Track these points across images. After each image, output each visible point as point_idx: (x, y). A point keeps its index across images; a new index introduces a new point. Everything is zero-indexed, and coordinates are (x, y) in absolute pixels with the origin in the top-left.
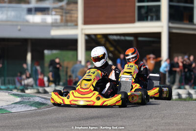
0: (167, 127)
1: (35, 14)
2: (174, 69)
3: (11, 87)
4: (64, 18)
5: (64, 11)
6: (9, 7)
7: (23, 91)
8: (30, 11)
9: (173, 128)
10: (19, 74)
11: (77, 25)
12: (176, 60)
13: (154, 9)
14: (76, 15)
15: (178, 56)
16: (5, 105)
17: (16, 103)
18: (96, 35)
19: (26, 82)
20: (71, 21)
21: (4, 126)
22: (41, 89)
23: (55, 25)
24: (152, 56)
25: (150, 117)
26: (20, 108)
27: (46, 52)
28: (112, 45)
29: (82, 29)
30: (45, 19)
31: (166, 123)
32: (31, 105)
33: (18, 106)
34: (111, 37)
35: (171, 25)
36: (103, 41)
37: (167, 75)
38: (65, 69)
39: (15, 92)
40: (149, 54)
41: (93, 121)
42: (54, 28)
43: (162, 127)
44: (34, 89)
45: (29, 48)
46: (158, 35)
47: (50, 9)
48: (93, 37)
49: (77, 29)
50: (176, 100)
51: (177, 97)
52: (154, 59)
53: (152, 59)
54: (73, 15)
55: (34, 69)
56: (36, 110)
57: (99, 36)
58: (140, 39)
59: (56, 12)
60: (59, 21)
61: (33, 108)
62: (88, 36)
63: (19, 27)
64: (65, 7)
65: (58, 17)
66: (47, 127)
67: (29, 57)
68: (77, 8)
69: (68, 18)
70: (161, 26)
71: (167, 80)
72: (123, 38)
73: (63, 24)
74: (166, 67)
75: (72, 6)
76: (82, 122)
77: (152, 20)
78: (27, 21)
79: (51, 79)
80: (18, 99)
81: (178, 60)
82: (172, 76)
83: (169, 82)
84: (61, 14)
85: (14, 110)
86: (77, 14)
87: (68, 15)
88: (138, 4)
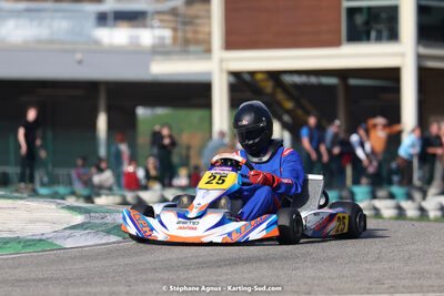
0: (418, 283)
1: (114, 26)
2: (431, 150)
3: (62, 190)
4: (180, 34)
5: (179, 19)
6: (56, 11)
7: (89, 199)
8: (102, 19)
9: (430, 282)
10: (79, 162)
11: (208, 51)
12: (434, 129)
13: (384, 15)
14: (206, 29)
15: (438, 122)
16: (49, 231)
17: (74, 227)
18: (252, 73)
19: (97, 179)
20: (197, 42)
21: (46, 279)
22: (130, 196)
23: (159, 51)
24: (380, 121)
25: (379, 259)
26: (83, 238)
27: (141, 111)
28: (290, 96)
29: (221, 61)
30: (138, 37)
31: (413, 273)
32: (108, 232)
33: (78, 233)
34: (288, 79)
35: (423, 51)
36: (269, 86)
37: (416, 163)
38: (184, 152)
39: (71, 201)
40: (374, 116)
41: (248, 267)
42: (158, 57)
43: (406, 282)
44: (113, 195)
45: (102, 103)
46: (393, 74)
47: (149, 16)
48: (247, 77)
49: (210, 58)
50: (436, 220)
51: (439, 213)
52: (385, 126)
53: (380, 127)
54: (200, 29)
55: (113, 149)
56: (120, 242)
57: (259, 77)
58: (353, 82)
59: (161, 21)
60: (168, 41)
61: (113, 238)
62: (236, 75)
63: (79, 56)
64: (183, 9)
65: (167, 34)
66: (146, 281)
67: (102, 122)
68: (209, 11)
69: (190, 35)
70: (401, 54)
71: (416, 175)
72: (313, 80)
73: (178, 49)
74: (413, 146)
75: (197, 9)
76: (224, 270)
77: (379, 39)
78: (97, 42)
79: (153, 172)
80: (79, 219)
81: (439, 129)
82: (427, 167)
83: (420, 179)
84: (173, 25)
85: (69, 243)
86: (210, 25)
87: (188, 28)
88: (346, 4)
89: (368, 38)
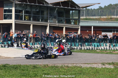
35: (16, 21)
46: (11, 24)
70: (12, 21)
77: (9, 19)
88: (4, 14)
89: (7, 19)
